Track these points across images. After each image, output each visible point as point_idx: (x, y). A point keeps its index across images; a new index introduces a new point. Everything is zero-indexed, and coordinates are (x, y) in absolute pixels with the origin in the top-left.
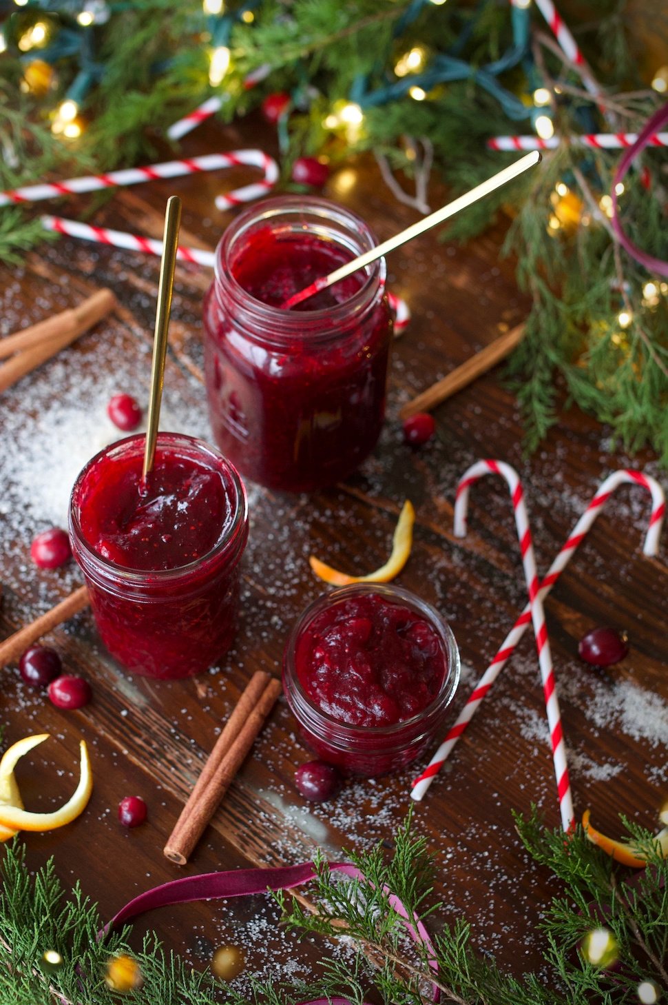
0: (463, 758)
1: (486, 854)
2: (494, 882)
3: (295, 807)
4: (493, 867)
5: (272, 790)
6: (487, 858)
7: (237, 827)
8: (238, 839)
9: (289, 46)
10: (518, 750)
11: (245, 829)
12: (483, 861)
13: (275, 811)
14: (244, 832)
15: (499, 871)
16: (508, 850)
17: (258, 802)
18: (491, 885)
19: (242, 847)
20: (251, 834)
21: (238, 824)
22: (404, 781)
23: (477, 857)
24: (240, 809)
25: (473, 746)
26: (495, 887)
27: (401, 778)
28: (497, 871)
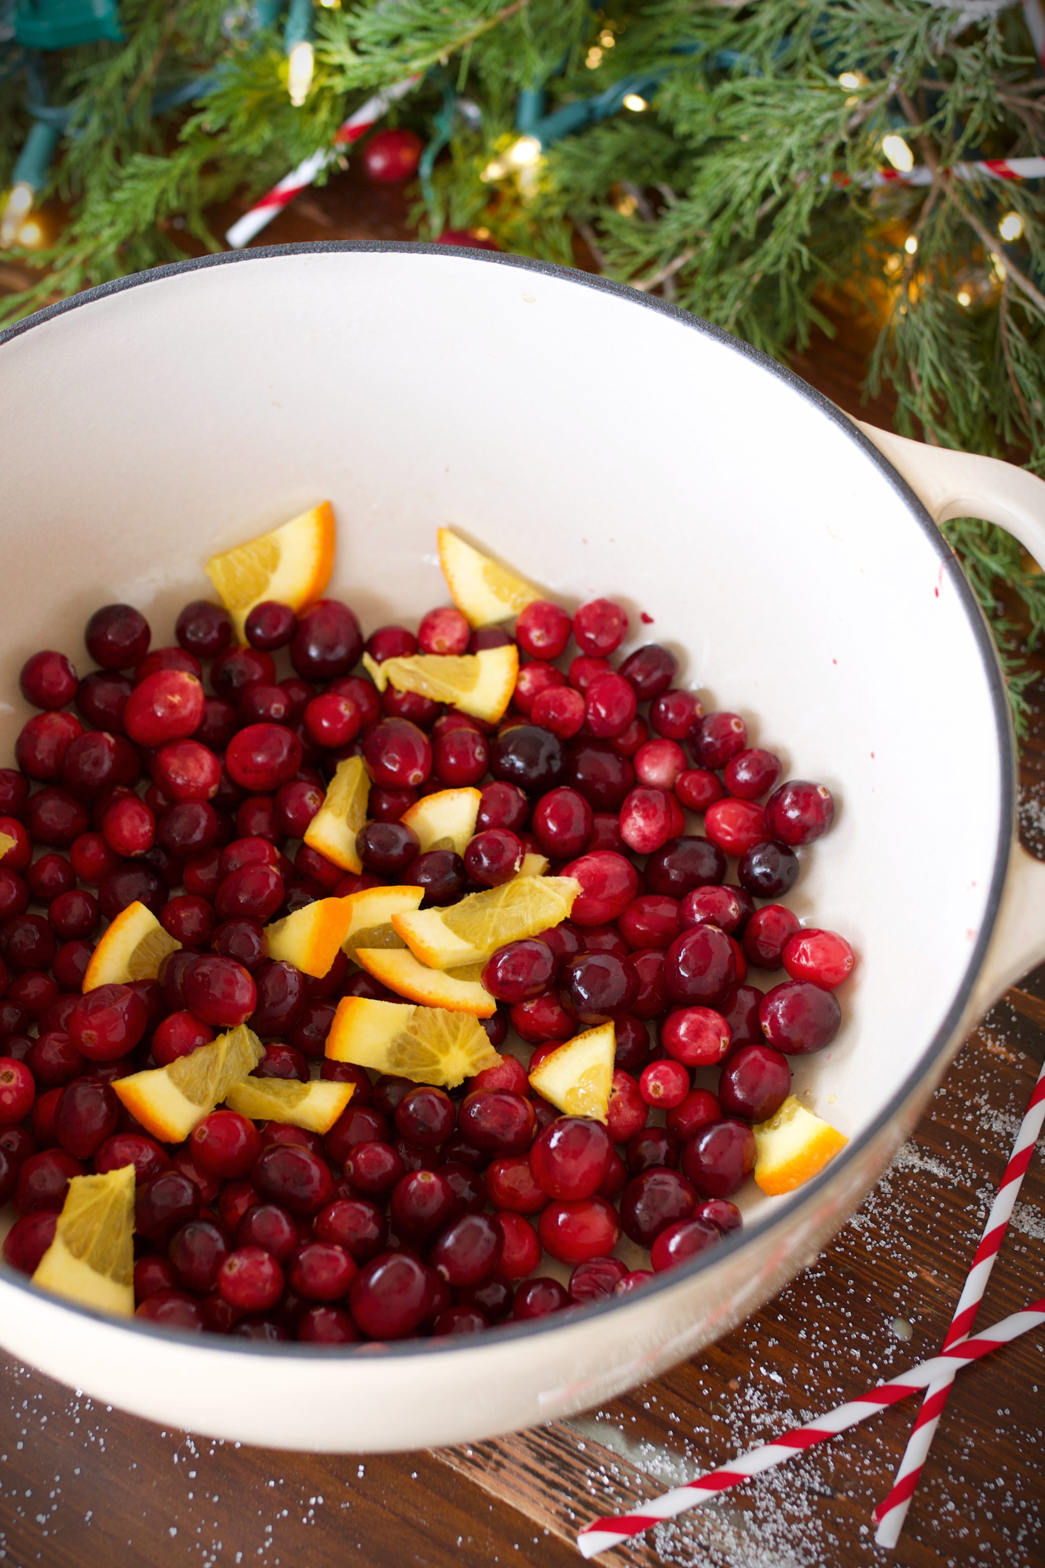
0: (928, 1310)
1: (1001, 1482)
2: (1025, 1532)
3: (649, 1446)
4: (1017, 1503)
5: (604, 1419)
6: (1003, 1489)
7: (553, 1498)
8: (560, 1521)
9: (413, 44)
10: (1020, 1281)
11: (569, 1499)
12: (998, 1495)
13: (616, 1458)
14: (567, 1506)
15: (1029, 1509)
16: (1038, 1469)
17: (582, 1446)
18: (1020, 1538)
19: (569, 1534)
20: (580, 1508)
21: (554, 1492)
22: (832, 1368)
23: (986, 1490)
24: (553, 1465)
25: (939, 1285)
26: (1027, 1541)
27: (826, 1364)
28: (1024, 1512)
